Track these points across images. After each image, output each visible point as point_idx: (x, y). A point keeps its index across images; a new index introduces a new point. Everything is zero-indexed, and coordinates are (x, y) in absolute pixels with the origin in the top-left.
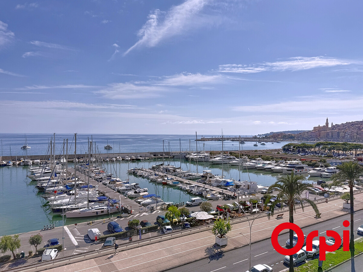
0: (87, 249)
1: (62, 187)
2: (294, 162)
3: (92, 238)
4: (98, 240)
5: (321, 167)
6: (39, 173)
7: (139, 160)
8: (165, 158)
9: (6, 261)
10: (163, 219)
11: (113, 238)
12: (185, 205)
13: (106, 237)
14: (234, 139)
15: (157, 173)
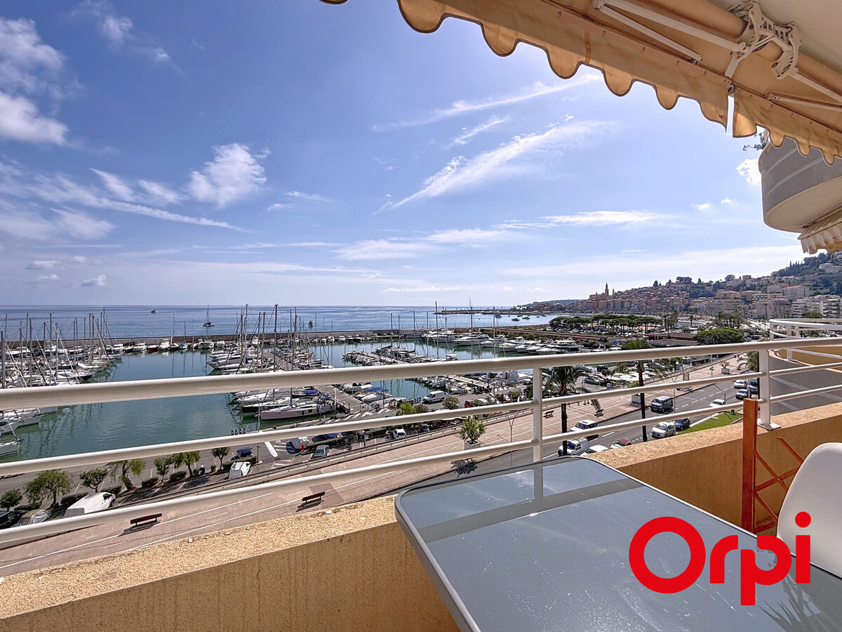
0: (289, 461)
2: (565, 341)
3: (297, 446)
4: (305, 449)
5: (602, 347)
6: (224, 359)
7: (358, 341)
8: (393, 338)
9: (179, 479)
11: (325, 446)
12: (422, 401)
13: (316, 446)
14: (485, 312)
15: (383, 358)
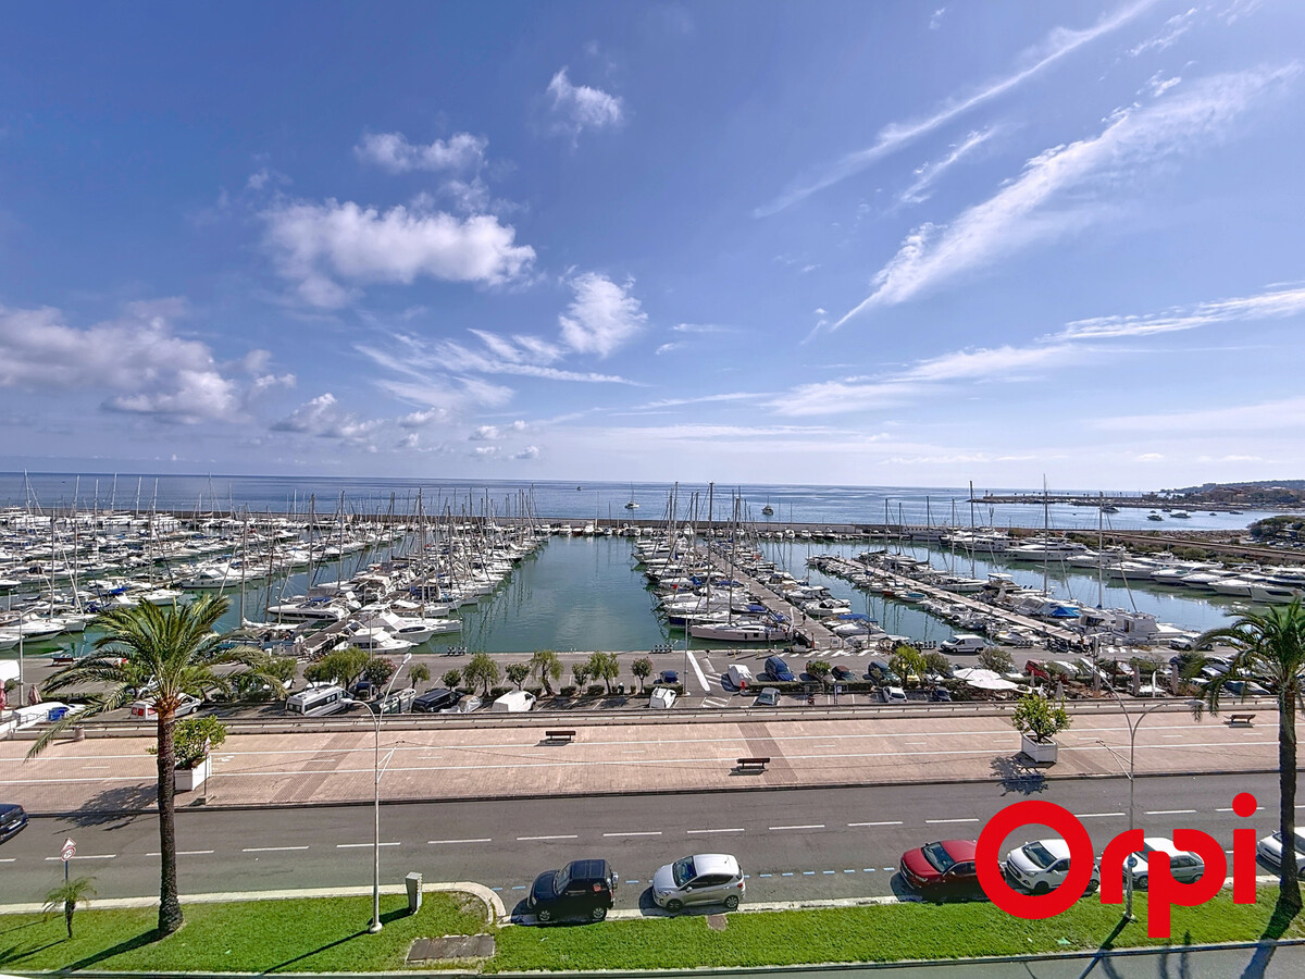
0: (725, 702)
1: (685, 580)
4: (747, 689)
6: (651, 551)
7: (831, 539)
8: (889, 538)
9: (597, 695)
10: (882, 670)
11: (775, 691)
12: (939, 648)
13: (763, 687)
15: (871, 569)
